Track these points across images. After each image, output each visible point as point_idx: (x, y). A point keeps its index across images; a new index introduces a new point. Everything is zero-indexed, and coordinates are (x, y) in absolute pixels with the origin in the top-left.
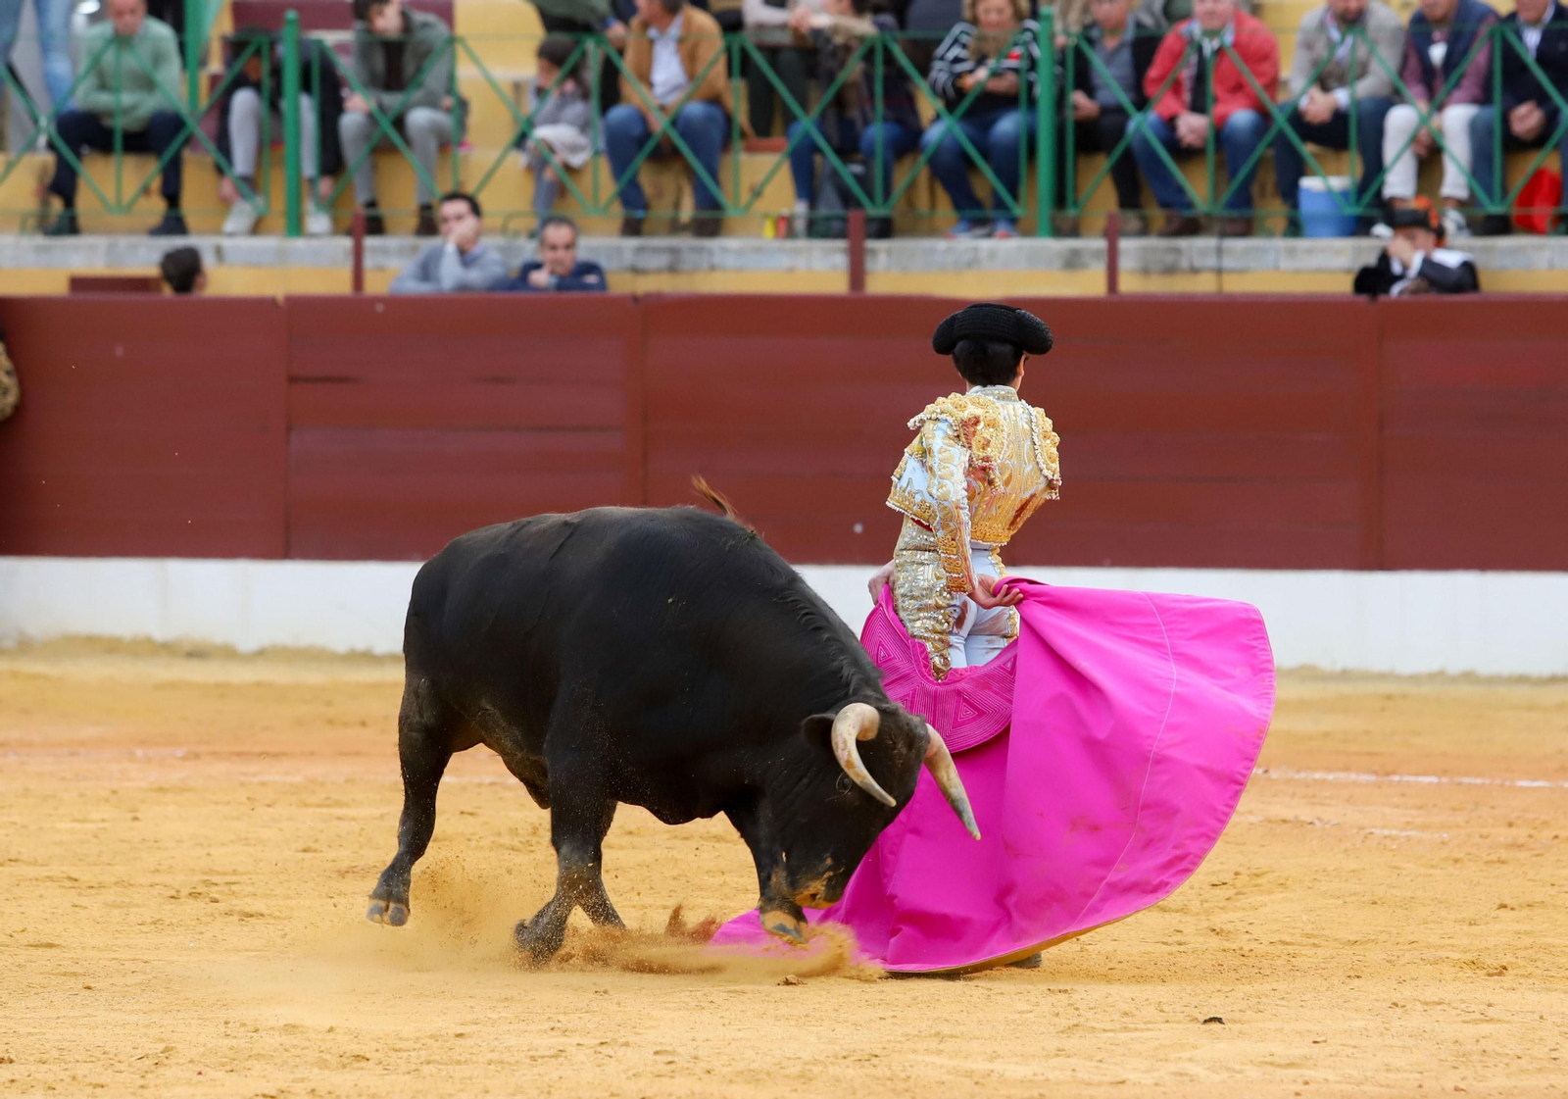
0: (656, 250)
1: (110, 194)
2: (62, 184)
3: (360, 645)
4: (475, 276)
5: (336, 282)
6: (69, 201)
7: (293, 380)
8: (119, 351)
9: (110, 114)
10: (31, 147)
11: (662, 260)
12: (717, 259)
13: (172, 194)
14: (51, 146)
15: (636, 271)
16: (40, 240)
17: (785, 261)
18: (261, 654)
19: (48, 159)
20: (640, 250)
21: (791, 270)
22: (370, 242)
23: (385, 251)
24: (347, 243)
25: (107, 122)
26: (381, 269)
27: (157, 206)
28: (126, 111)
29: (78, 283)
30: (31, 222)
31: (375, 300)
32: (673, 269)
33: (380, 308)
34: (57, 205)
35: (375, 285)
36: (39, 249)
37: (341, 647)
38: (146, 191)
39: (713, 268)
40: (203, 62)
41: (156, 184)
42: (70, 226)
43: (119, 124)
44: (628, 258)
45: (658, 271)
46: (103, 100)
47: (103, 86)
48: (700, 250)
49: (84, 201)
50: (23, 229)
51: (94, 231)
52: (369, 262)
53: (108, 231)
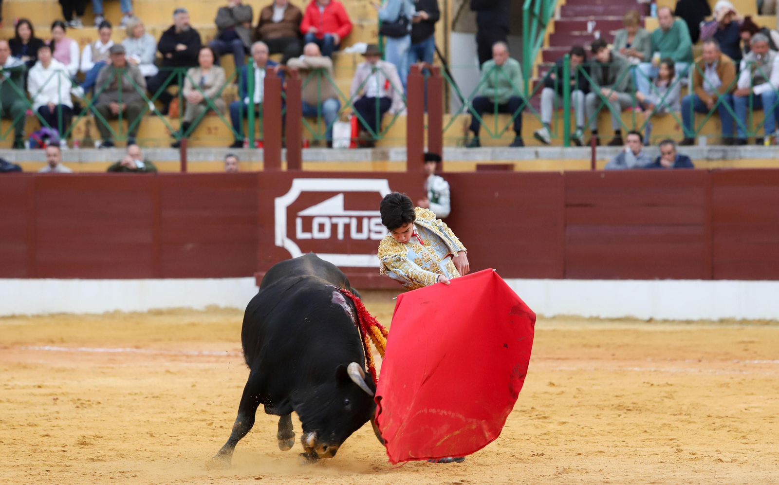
0: (717, 151)
1: (493, 130)
2: (475, 127)
3: (595, 314)
4: (641, 163)
5: (586, 166)
6: (477, 133)
7: (567, 205)
8: (497, 194)
9: (493, 97)
10: (460, 111)
11: (719, 155)
12: (743, 154)
13: (518, 130)
14: (469, 111)
15: (708, 159)
16: (465, 149)
17: (771, 155)
18: (554, 318)
19: (469, 116)
20: (710, 151)
21: (773, 158)
22: (598, 149)
23: (604, 153)
24: (589, 149)
25: (492, 101)
26: (603, 160)
27: (512, 135)
28: (500, 97)
29: (480, 167)
30: (461, 142)
31: (600, 173)
32: (724, 158)
33: (603, 176)
34: (471, 135)
35: (600, 166)
36: (465, 153)
37: (587, 315)
38: (507, 129)
39: (741, 158)
40: (530, 76)
41: (511, 126)
42: (476, 144)
43: (497, 101)
44: (705, 154)
45: (718, 159)
46: (490, 92)
47: (491, 86)
48: (735, 151)
49: (483, 133)
50: (458, 145)
51: (486, 146)
52: (598, 157)
53: (492, 145)
